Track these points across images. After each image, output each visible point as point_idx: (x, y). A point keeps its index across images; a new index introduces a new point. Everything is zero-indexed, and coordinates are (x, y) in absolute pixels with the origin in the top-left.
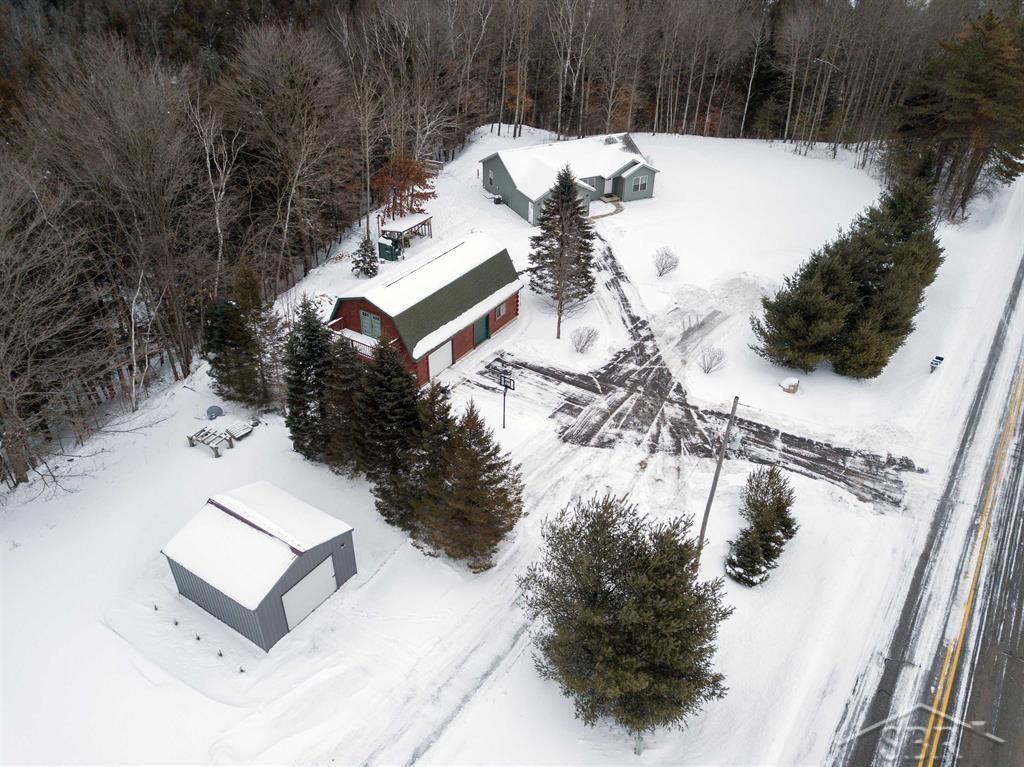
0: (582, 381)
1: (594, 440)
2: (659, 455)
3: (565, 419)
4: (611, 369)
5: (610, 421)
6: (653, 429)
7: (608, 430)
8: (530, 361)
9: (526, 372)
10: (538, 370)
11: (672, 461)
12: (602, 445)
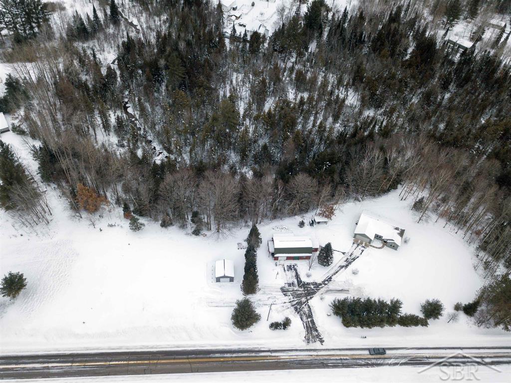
0: (299, 282)
1: (285, 293)
2: (289, 304)
3: (287, 285)
4: (308, 284)
5: (292, 292)
6: (295, 299)
7: (289, 293)
8: (298, 271)
9: (295, 272)
10: (297, 273)
11: (289, 306)
12: (284, 294)
